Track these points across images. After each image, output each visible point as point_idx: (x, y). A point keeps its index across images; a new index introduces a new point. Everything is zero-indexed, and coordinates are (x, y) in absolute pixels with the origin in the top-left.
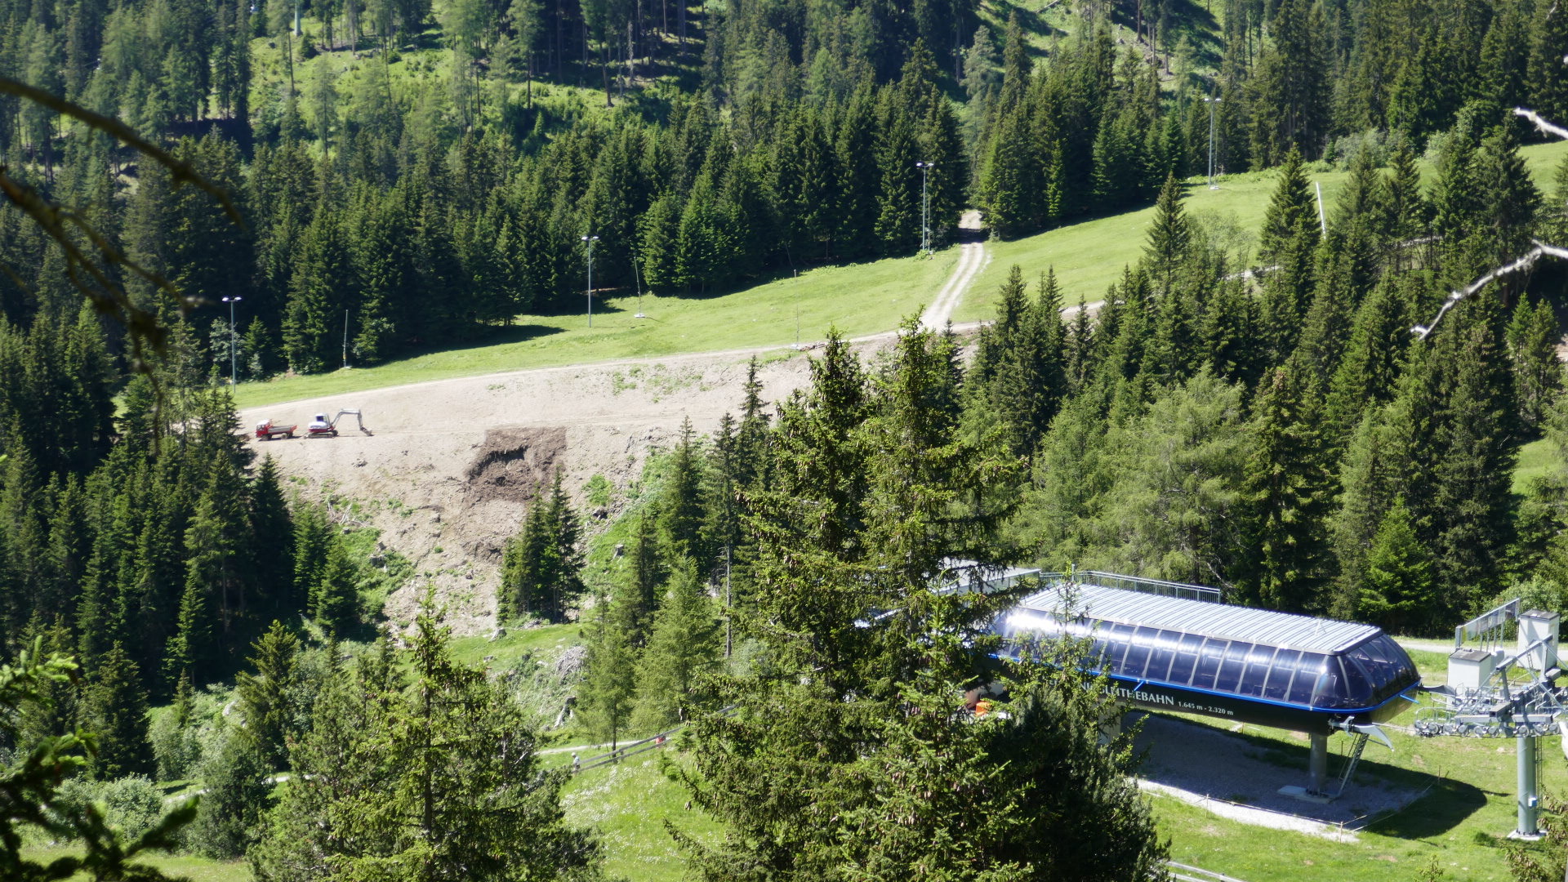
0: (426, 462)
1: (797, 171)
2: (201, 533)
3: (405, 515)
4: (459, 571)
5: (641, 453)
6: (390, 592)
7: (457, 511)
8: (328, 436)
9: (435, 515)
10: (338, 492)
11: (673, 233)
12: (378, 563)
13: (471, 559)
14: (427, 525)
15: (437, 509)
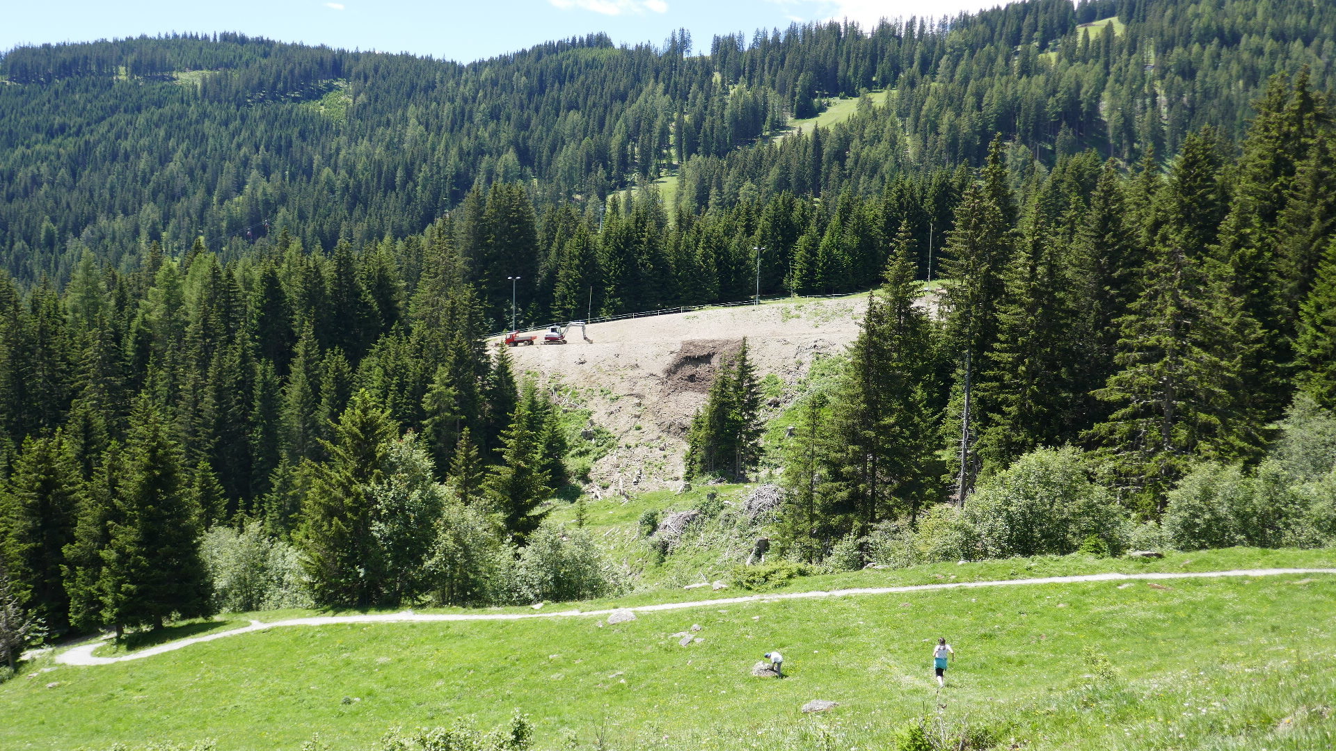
0: (633, 362)
1: (898, 217)
2: (437, 398)
3: (612, 400)
4: (653, 444)
5: (807, 358)
6: (596, 459)
7: (655, 399)
8: (559, 343)
9: (637, 401)
10: (562, 382)
11: (814, 254)
12: (588, 436)
13: (664, 435)
14: (630, 408)
15: (638, 396)
